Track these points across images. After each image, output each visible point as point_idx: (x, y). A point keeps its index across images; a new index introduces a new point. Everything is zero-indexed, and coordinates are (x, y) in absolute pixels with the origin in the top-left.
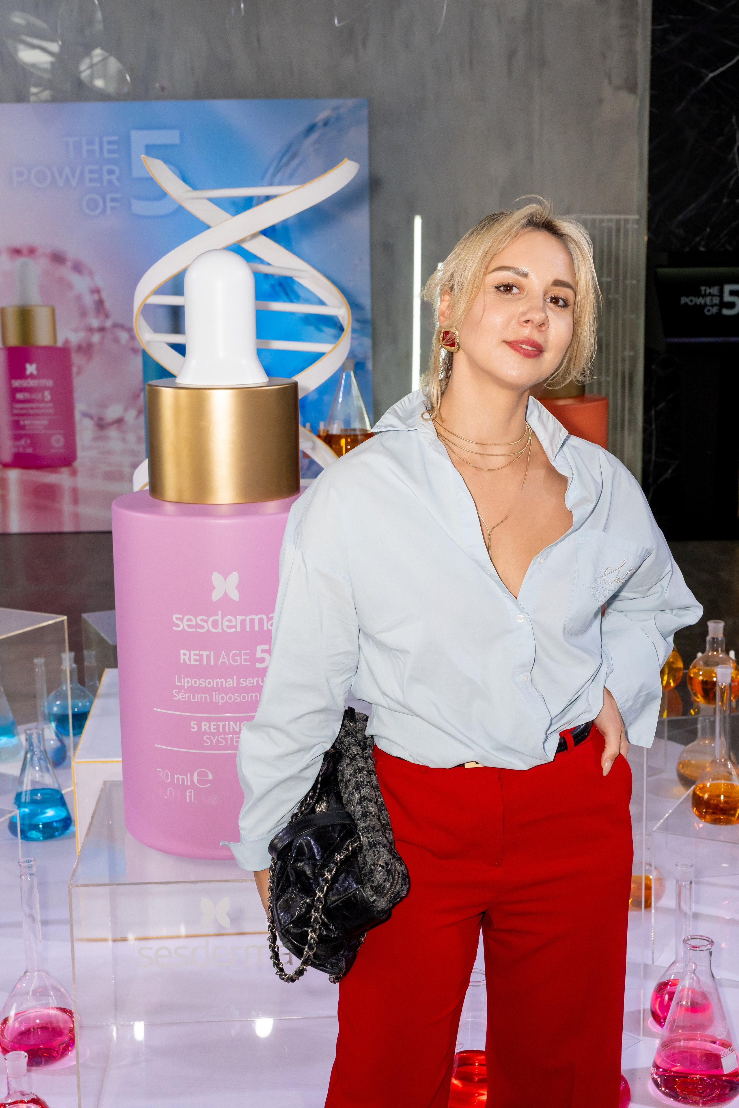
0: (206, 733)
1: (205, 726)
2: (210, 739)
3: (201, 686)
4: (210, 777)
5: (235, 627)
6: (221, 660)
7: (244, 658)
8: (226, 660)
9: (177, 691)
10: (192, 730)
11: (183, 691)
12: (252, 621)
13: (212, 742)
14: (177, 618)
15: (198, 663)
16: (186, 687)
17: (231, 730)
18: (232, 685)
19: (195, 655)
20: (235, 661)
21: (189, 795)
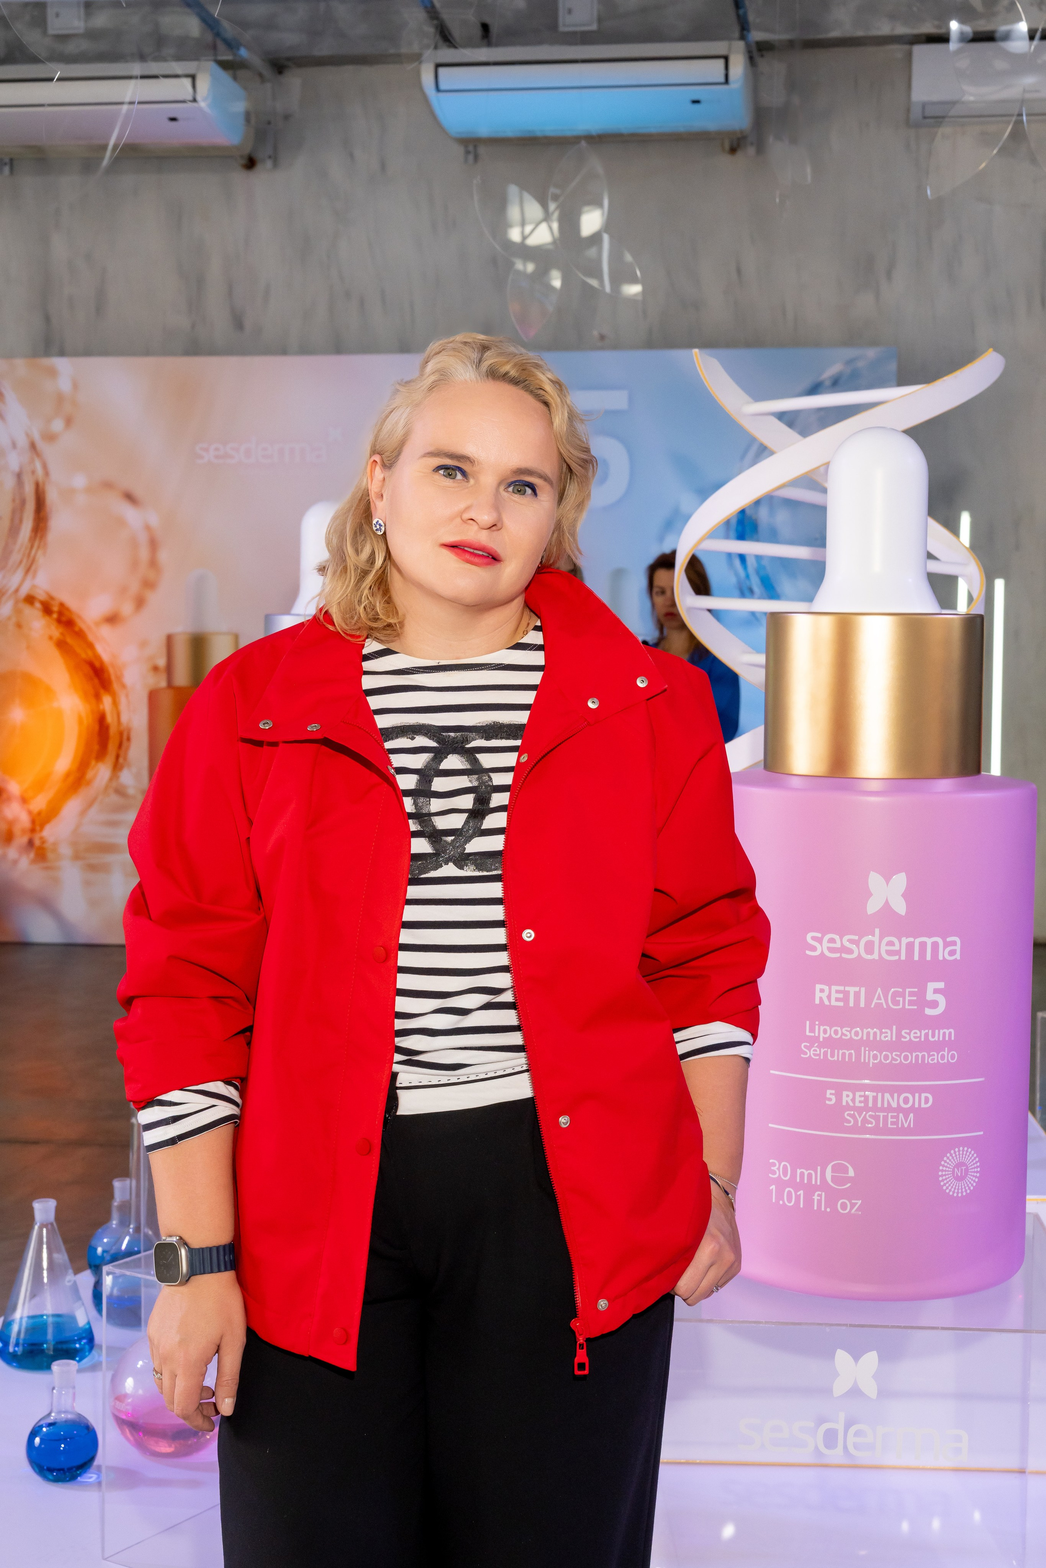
0: (848, 1107)
1: (847, 1098)
2: (853, 1116)
3: (844, 1037)
4: (851, 1173)
5: (898, 953)
6: (875, 1001)
7: (909, 1000)
8: (883, 1001)
9: (808, 1044)
10: (828, 1102)
11: (816, 1044)
12: (923, 945)
13: (856, 1121)
14: (813, 938)
15: (841, 1004)
16: (821, 1039)
17: (886, 1105)
18: (889, 1038)
19: (837, 992)
20: (896, 1003)
21: (818, 1199)
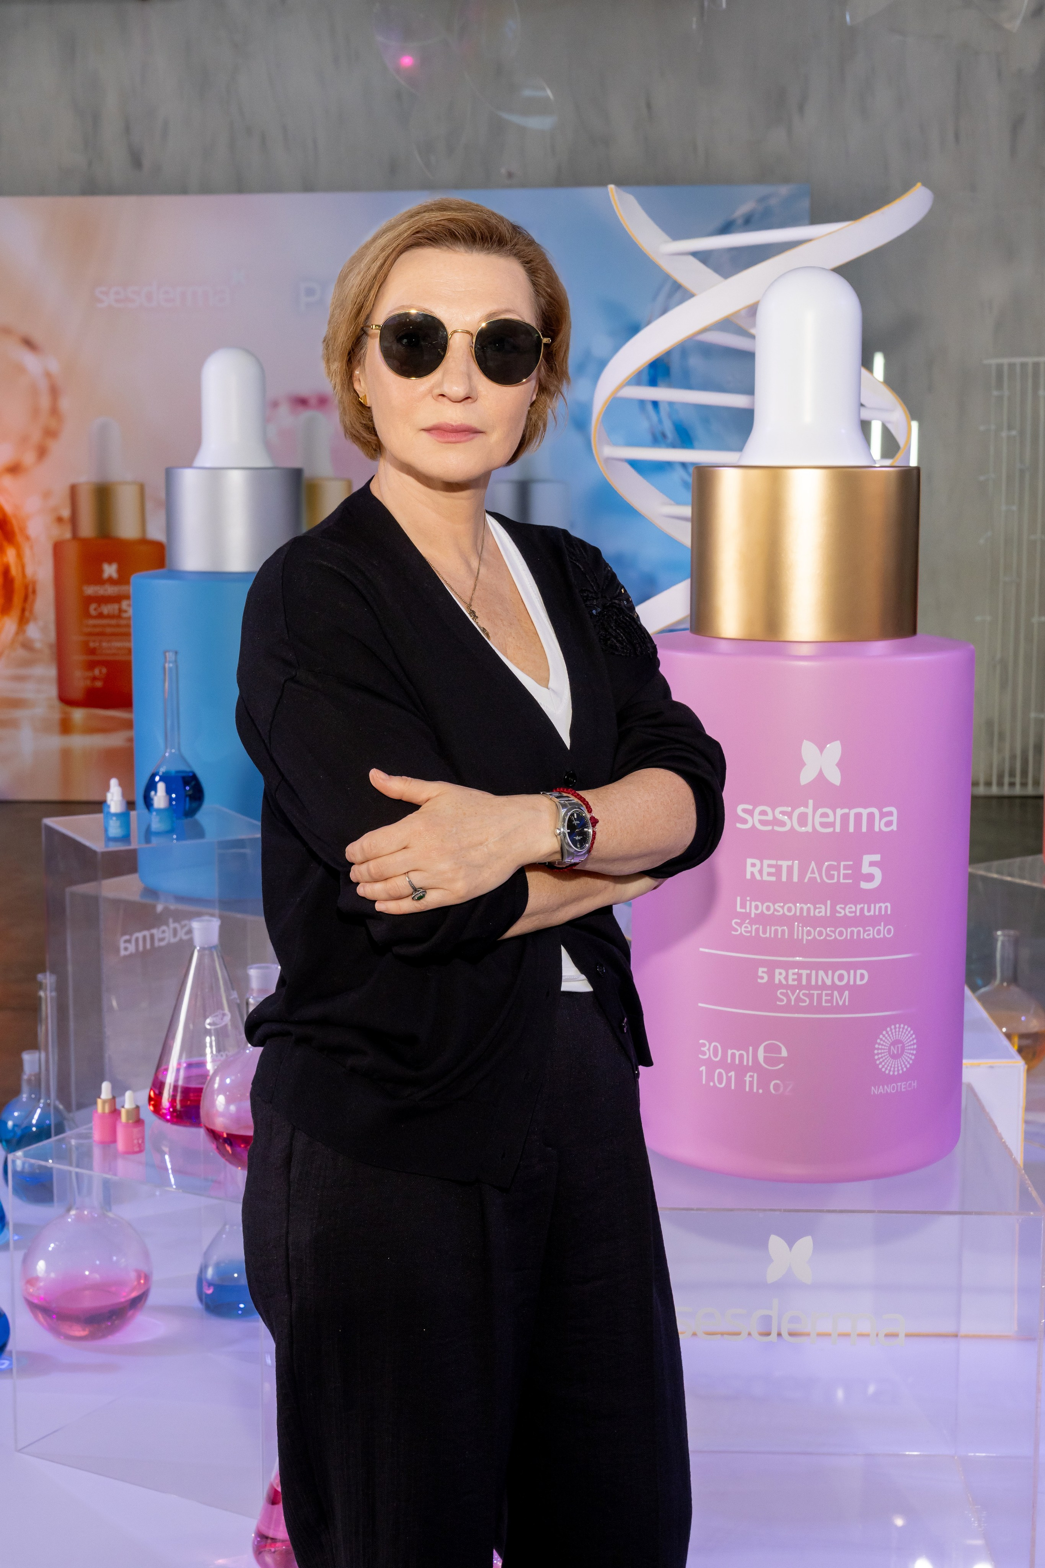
0: (780, 985)
1: (779, 975)
2: (786, 995)
3: (776, 913)
4: (784, 1053)
5: (833, 825)
6: (809, 875)
7: (844, 874)
8: (817, 875)
9: (739, 921)
10: (760, 981)
11: (747, 921)
12: (858, 816)
13: (789, 1000)
14: (744, 811)
15: (773, 879)
16: (753, 916)
17: (820, 983)
18: (823, 914)
19: (769, 866)
20: (831, 877)
21: (750, 1081)
